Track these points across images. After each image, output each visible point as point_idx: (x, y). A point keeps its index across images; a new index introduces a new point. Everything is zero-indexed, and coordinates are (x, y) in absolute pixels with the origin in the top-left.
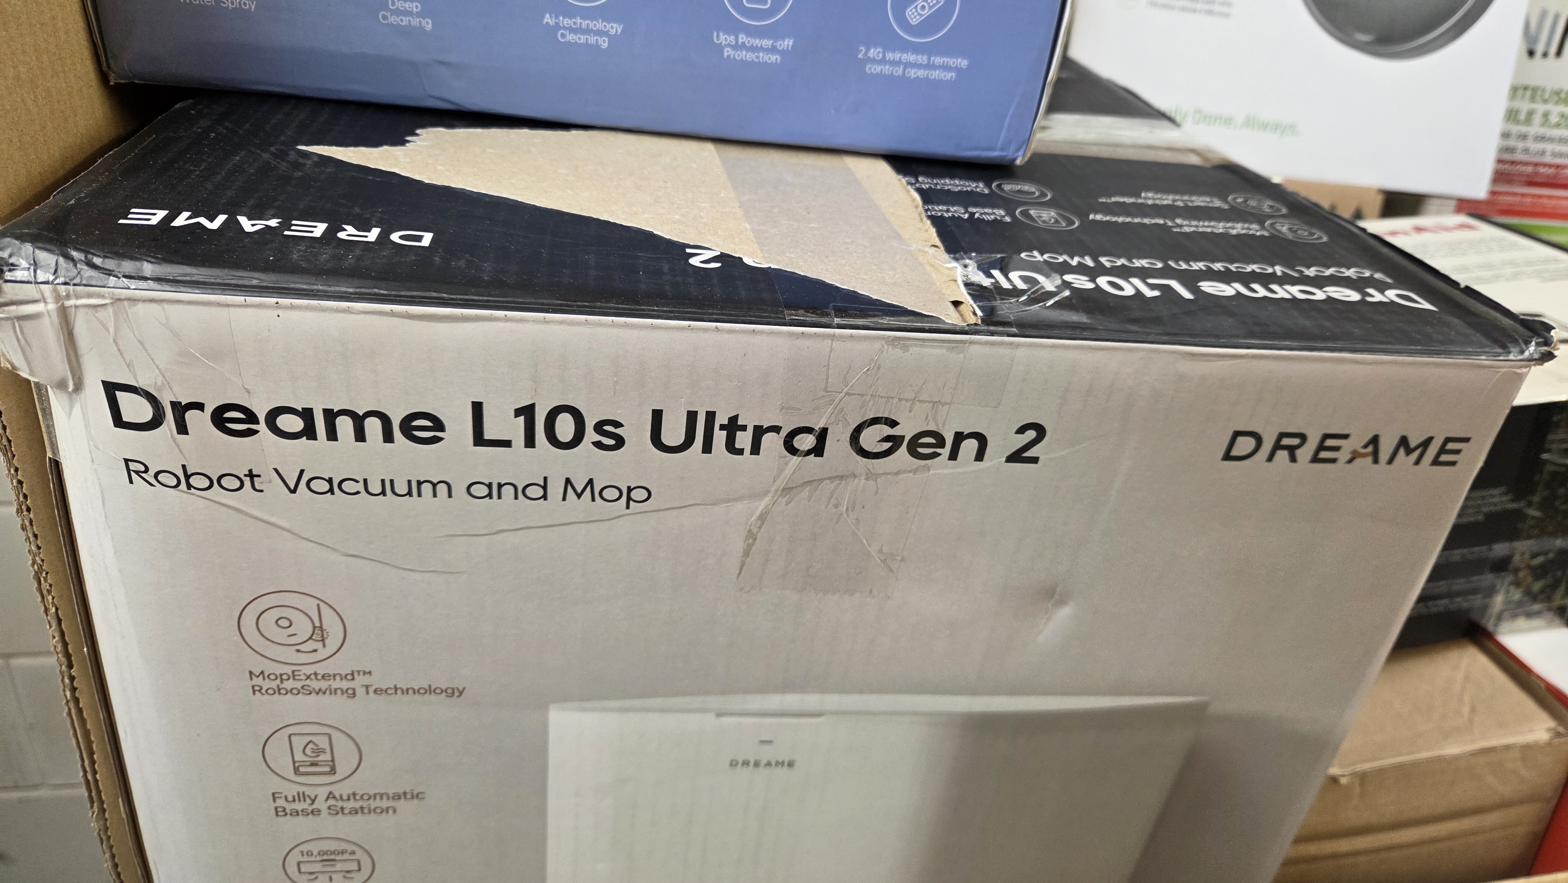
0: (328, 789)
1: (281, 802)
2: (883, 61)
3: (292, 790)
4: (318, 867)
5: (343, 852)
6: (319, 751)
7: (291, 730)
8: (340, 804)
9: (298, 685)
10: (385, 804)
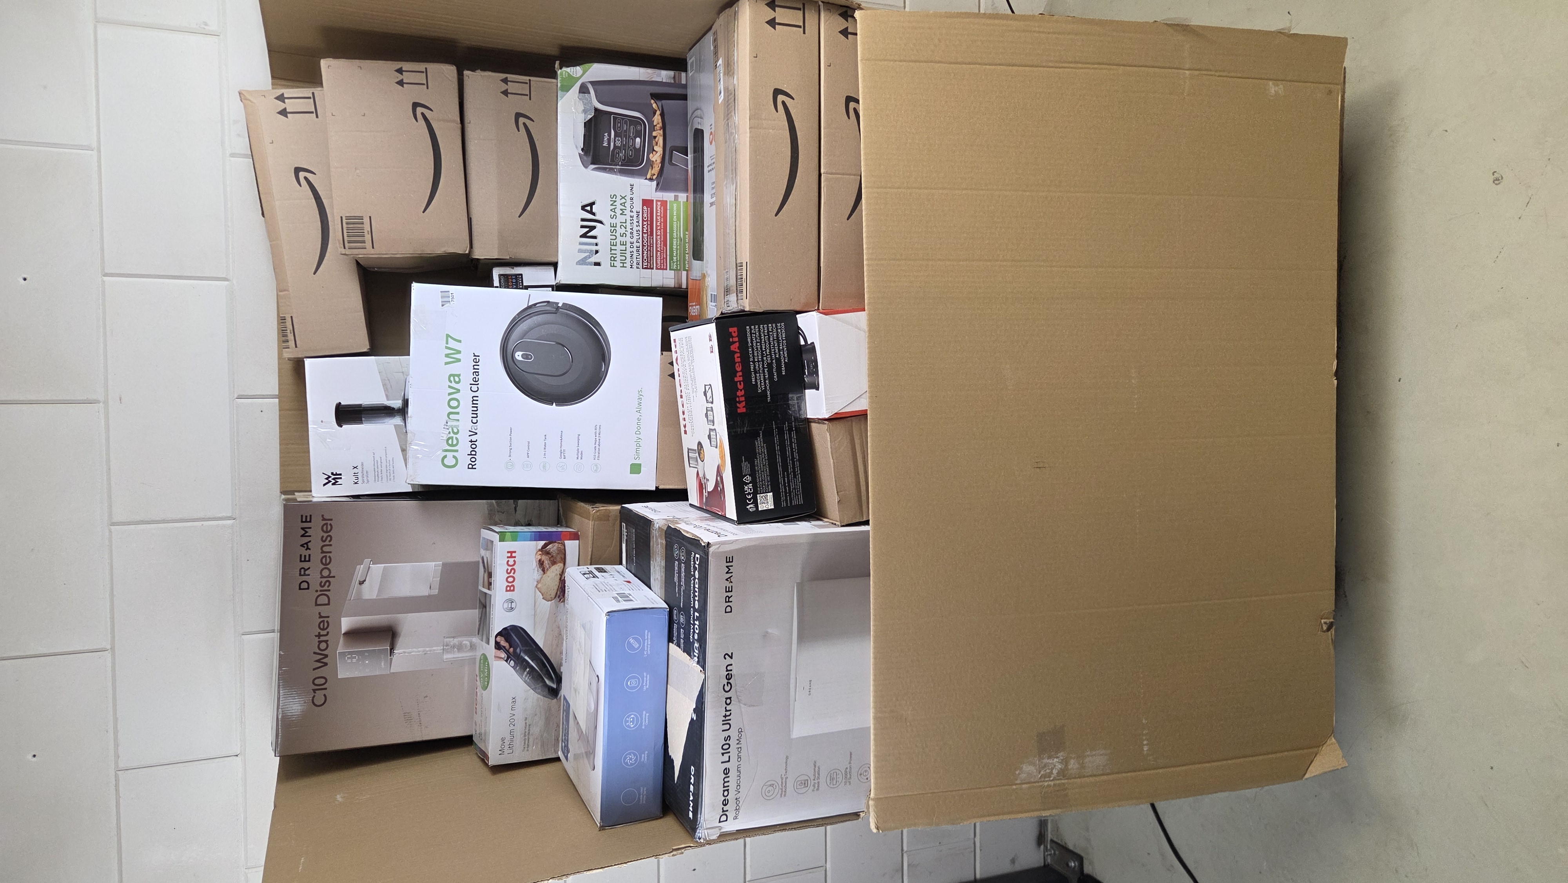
0: (812, 780)
1: (815, 789)
2: (647, 650)
3: (812, 788)
4: (835, 781)
5: (831, 776)
6: (802, 783)
7: (795, 788)
8: (816, 777)
9: (784, 788)
10: (817, 768)
